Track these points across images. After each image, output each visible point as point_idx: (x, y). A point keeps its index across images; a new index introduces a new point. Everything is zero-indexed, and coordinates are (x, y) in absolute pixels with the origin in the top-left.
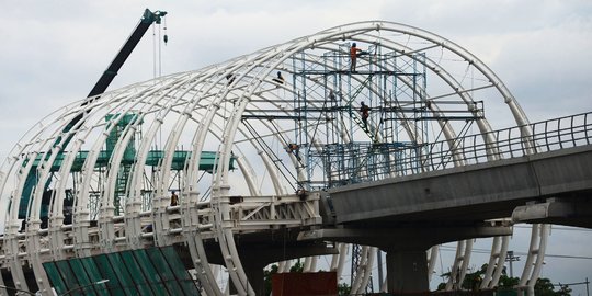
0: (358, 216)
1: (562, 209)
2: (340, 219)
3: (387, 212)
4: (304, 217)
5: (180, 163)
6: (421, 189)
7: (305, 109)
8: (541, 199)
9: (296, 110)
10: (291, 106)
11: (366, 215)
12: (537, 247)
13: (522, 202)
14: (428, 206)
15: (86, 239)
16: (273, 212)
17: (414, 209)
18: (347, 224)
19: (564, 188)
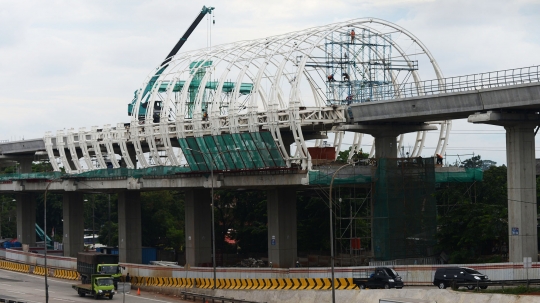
0: (368, 119)
1: (496, 117)
2: (356, 119)
3: (387, 117)
4: (335, 118)
5: (228, 89)
6: (410, 105)
7: (332, 62)
8: (484, 111)
9: (328, 63)
10: (324, 61)
11: (374, 118)
12: (444, 136)
13: (473, 113)
14: (413, 114)
15: (201, 126)
16: (320, 116)
17: (404, 115)
18: (360, 123)
19: (498, 106)
